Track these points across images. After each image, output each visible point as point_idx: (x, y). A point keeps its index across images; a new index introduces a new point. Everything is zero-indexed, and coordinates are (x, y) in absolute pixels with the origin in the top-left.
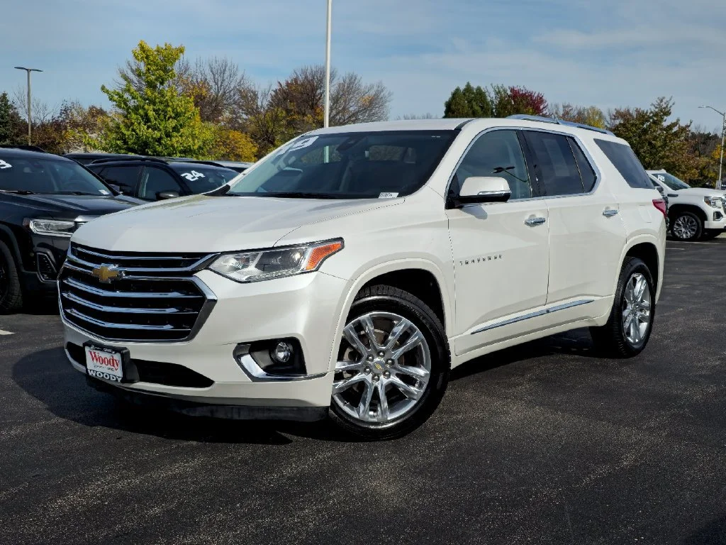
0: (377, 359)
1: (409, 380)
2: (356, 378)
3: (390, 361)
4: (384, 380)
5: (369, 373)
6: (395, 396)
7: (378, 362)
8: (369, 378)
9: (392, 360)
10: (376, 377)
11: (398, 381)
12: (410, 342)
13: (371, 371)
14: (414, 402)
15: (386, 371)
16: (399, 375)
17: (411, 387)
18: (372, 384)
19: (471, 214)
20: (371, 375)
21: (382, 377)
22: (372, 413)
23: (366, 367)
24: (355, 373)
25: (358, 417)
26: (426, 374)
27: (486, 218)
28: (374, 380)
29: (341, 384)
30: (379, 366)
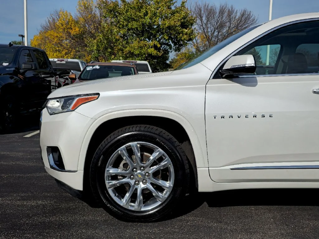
0: (139, 171)
1: (160, 189)
2: (125, 180)
3: (147, 174)
4: (142, 186)
5: (133, 179)
6: (148, 197)
7: (139, 173)
8: (132, 182)
9: (149, 173)
10: (138, 182)
11: (151, 187)
12: (163, 164)
13: (134, 177)
14: (160, 203)
15: (144, 180)
16: (152, 184)
17: (160, 193)
18: (134, 186)
19: (238, 83)
20: (134, 181)
21: (141, 183)
22: (133, 204)
23: (131, 175)
24: (124, 177)
25: (122, 205)
26: (170, 186)
27: (255, 86)
28: (135, 184)
29: (114, 182)
30: (140, 176)
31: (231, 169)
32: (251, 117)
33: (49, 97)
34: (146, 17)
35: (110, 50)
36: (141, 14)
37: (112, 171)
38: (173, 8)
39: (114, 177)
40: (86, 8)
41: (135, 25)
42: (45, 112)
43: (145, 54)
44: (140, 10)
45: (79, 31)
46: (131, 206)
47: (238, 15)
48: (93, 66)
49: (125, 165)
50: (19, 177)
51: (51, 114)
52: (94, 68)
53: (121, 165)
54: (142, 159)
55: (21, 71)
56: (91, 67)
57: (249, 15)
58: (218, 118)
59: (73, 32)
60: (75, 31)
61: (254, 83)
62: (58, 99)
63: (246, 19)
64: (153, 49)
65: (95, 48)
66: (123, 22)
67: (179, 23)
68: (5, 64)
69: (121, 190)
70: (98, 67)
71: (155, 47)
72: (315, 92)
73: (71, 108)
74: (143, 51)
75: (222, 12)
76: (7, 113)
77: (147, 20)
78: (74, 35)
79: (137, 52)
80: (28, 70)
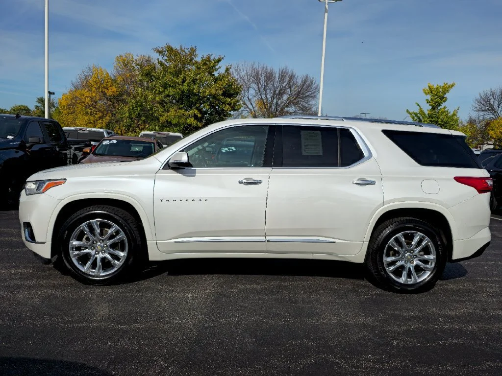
0: (99, 243)
1: (117, 258)
2: (86, 251)
3: (105, 246)
4: (101, 255)
6: (106, 264)
7: (99, 245)
8: (93, 252)
9: (107, 245)
10: (97, 252)
11: (108, 256)
13: (94, 248)
14: (115, 269)
15: (103, 250)
16: (109, 254)
17: (116, 261)
18: (94, 256)
19: (180, 173)
20: (94, 251)
21: (100, 253)
22: (94, 270)
23: (92, 246)
24: (86, 248)
25: (84, 271)
26: (124, 256)
27: (194, 176)
28: (95, 254)
29: (76, 252)
30: (99, 248)
31: (175, 242)
32: (190, 200)
33: (28, 180)
34: (184, 84)
35: (144, 118)
36: (179, 80)
37: (75, 243)
38: (216, 74)
39: (78, 248)
40: (126, 65)
41: (172, 91)
42: (23, 192)
43: (183, 124)
44: (178, 76)
45: (117, 91)
46: (92, 272)
47: (300, 81)
48: (110, 140)
49: (88, 239)
50: (8, 251)
51: (27, 195)
52: (111, 142)
53: (84, 239)
54: (102, 234)
55: (28, 145)
56: (108, 141)
57: (312, 82)
58: (164, 201)
59: (109, 93)
60: (112, 91)
61: (193, 174)
62: (35, 182)
63: (308, 86)
64: (192, 119)
65: (127, 115)
66: (159, 88)
67: (221, 92)
68: (10, 137)
69: (84, 259)
70: (115, 142)
71: (195, 117)
72: (241, 182)
73: (41, 191)
74: (182, 120)
75: (282, 76)
76: (10, 189)
77: (185, 87)
78: (110, 96)
79: (174, 122)
80: (35, 144)
